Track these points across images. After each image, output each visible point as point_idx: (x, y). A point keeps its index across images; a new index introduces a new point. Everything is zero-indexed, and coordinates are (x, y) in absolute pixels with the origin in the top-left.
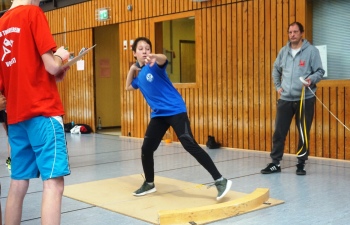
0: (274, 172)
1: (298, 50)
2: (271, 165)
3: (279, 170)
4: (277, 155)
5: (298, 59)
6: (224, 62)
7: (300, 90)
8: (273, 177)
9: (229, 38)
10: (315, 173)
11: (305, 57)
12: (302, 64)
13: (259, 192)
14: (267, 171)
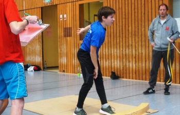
0: (151, 93)
2: (149, 89)
3: (154, 92)
4: (153, 83)
5: (165, 26)
6: (121, 28)
7: (168, 45)
9: (124, 14)
10: (176, 93)
11: (169, 25)
12: (167, 29)
13: (143, 105)
14: (147, 93)
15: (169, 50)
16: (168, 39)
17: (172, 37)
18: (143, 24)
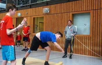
0: (65, 57)
1: (71, 27)
2: (64, 56)
3: (66, 57)
4: (66, 53)
5: (70, 29)
8: (65, 58)
9: (52, 23)
13: (61, 63)
14: (64, 57)
15: (72, 39)
16: (72, 34)
17: (74, 34)
18: (61, 28)
